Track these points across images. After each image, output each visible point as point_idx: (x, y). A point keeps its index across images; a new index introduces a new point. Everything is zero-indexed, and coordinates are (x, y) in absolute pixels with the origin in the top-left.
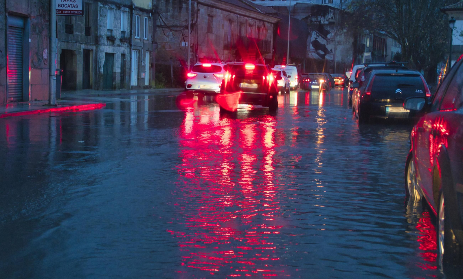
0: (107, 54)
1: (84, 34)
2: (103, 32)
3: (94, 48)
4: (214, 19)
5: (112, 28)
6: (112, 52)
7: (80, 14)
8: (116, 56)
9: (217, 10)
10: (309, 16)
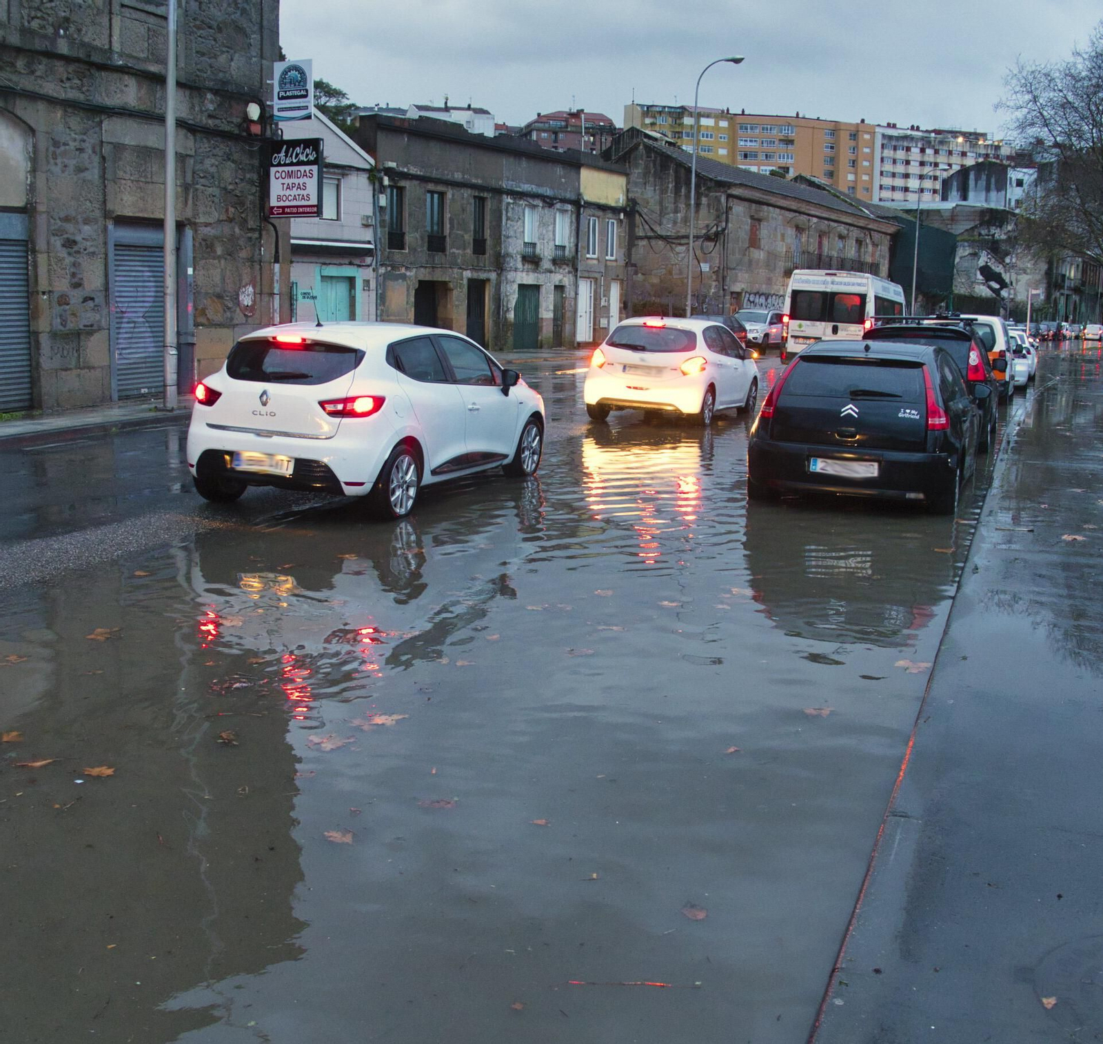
0: (522, 287)
1: (469, 251)
2: (514, 247)
3: (493, 276)
4: (764, 224)
5: (535, 240)
6: (535, 283)
7: (314, 213)
8: (543, 290)
9: (771, 208)
10: (976, 227)
